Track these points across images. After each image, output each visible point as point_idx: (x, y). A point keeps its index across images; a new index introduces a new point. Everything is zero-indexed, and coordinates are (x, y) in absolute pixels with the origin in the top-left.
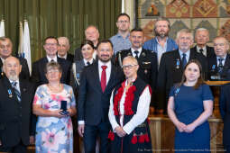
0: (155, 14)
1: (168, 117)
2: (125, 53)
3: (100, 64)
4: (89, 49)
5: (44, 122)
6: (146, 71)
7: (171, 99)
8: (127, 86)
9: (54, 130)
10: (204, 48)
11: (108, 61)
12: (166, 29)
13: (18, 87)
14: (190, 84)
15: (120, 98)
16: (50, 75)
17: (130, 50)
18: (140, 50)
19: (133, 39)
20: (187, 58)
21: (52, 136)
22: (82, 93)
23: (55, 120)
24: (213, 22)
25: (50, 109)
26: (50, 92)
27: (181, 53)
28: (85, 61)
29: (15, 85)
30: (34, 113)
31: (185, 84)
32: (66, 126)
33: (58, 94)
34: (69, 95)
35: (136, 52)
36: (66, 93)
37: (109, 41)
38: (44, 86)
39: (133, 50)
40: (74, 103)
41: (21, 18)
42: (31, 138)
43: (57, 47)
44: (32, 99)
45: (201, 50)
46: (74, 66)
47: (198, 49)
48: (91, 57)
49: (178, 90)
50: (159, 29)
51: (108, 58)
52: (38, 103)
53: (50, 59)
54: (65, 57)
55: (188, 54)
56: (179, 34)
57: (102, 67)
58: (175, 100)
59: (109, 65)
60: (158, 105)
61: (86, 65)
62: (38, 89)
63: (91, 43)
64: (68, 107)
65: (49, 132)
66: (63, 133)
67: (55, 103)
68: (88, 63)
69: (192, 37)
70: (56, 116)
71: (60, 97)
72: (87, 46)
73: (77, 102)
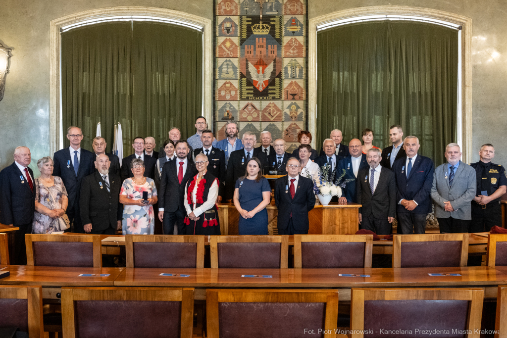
0: (229, 118)
1: (234, 205)
2: (198, 151)
3: (178, 160)
4: (171, 147)
5: (129, 210)
6: (215, 167)
7: (237, 190)
8: (198, 179)
9: (137, 217)
10: (268, 148)
11: (184, 158)
12: (235, 130)
13: (107, 180)
14: (252, 177)
15: (193, 189)
16: (135, 170)
17: (202, 149)
18: (210, 149)
19: (204, 139)
20: (251, 156)
21: (136, 222)
22: (163, 185)
23: (138, 208)
24: (279, 125)
25: (134, 199)
26: (133, 184)
27: (246, 152)
28: (168, 158)
29: (105, 178)
30: (121, 202)
31: (247, 178)
32: (148, 213)
33: (141, 186)
34: (150, 187)
35: (207, 151)
36: (148, 185)
37: (186, 141)
38: (130, 179)
39: (204, 149)
40: (155, 194)
41: (115, 121)
42: (119, 222)
43: (144, 145)
44: (119, 190)
45: (266, 150)
46: (158, 162)
47: (263, 148)
48: (172, 155)
49: (242, 183)
50: (229, 131)
51: (184, 155)
52: (124, 193)
53: (137, 156)
54: (151, 154)
55: (252, 152)
56: (244, 136)
57: (180, 163)
58: (239, 191)
59: (185, 161)
60: (225, 196)
61: (168, 161)
62: (124, 181)
63: (172, 142)
64: (150, 197)
65: (133, 218)
66: (145, 218)
67: (138, 194)
68: (170, 159)
69: (255, 138)
70: (139, 204)
71: (142, 188)
72: (169, 145)
73: (158, 193)
